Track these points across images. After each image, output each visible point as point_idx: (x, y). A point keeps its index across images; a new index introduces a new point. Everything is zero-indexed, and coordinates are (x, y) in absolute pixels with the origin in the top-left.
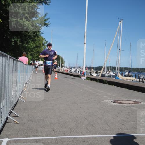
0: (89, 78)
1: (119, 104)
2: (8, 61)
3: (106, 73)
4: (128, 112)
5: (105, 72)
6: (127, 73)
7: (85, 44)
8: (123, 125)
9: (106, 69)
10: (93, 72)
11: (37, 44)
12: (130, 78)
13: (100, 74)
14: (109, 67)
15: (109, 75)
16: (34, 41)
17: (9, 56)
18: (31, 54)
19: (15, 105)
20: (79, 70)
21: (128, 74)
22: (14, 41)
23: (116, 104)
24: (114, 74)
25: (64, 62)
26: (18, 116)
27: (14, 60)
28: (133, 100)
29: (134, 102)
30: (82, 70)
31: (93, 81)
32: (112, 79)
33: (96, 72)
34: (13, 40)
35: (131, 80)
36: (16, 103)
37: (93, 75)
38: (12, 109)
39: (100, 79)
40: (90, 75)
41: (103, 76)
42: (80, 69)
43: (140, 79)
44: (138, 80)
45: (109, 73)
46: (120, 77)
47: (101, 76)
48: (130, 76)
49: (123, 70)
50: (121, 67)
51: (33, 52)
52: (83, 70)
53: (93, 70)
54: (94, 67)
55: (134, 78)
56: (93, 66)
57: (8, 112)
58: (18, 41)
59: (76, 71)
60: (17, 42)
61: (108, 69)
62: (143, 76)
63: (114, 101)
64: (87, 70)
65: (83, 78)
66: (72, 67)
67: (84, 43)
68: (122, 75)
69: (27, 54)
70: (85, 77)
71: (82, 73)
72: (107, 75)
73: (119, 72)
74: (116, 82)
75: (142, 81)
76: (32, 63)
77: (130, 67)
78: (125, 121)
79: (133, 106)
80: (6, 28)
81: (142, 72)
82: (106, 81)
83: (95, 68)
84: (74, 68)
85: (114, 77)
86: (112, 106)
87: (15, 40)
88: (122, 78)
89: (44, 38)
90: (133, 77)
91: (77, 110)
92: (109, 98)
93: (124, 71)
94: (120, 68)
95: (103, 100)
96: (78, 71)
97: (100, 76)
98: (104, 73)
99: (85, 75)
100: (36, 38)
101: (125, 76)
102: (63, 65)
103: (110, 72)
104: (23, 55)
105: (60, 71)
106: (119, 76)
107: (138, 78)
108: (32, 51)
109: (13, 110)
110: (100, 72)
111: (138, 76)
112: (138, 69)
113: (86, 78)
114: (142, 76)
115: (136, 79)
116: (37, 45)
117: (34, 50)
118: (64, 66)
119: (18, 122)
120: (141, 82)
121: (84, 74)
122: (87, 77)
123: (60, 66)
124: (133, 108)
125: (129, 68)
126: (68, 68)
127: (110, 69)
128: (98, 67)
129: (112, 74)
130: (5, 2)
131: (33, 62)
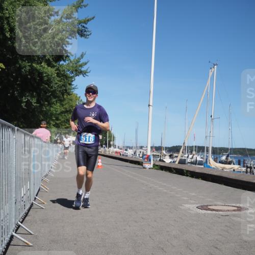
0: (157, 165)
1: (209, 212)
2: (14, 137)
3: (188, 157)
4: (226, 226)
5: (186, 155)
6: (224, 158)
7: (151, 107)
8: (217, 248)
9: (188, 151)
10: (165, 156)
11: (67, 106)
12: (229, 165)
13: (178, 160)
14: (193, 146)
15: (193, 160)
16: (61, 101)
17: (16, 128)
18: (56, 124)
19: (27, 214)
20: (140, 152)
21: (227, 159)
22: (26, 102)
23: (204, 212)
24: (202, 159)
25: (114, 138)
26: (31, 234)
27: (25, 134)
28: (234, 205)
29: (236, 208)
30: (145, 152)
31: (164, 172)
32: (198, 169)
33: (171, 156)
34: (24, 100)
35: (232, 170)
36: (29, 210)
37: (164, 160)
38: (21, 221)
39: (176, 167)
40: (160, 160)
41: (182, 162)
42: (142, 151)
43: (247, 167)
44: (244, 169)
45: (192, 158)
46: (213, 163)
47: (179, 163)
48: (230, 163)
49: (217, 152)
50: (215, 147)
51: (60, 120)
52: (147, 152)
53: (164, 152)
54: (166, 147)
55: (236, 167)
56: (164, 145)
57: (13, 227)
58: (34, 101)
59: (135, 153)
60: (31, 103)
61: (191, 149)
62: (252, 163)
63: (202, 206)
64: (153, 151)
65: (147, 166)
66: (127, 147)
67: (149, 105)
68: (215, 160)
69: (48, 123)
70: (150, 164)
71: (145, 157)
72: (189, 160)
73: (210, 156)
74: (205, 174)
75: (251, 172)
76: (57, 140)
77: (230, 147)
78: (220, 242)
79: (234, 216)
80: (12, 79)
81: (250, 155)
82: (187, 171)
83: (168, 148)
84: (131, 148)
85: (201, 164)
86: (198, 215)
87: (28, 100)
88: (215, 167)
89: (78, 96)
90: (234, 164)
91: (136, 222)
92: (192, 202)
93: (220, 154)
94: (213, 148)
95: (181, 205)
96: (138, 154)
97: (177, 163)
98: (183, 158)
99: (150, 160)
100: (65, 96)
101: (221, 162)
102: (112, 143)
103: (195, 156)
104: (41, 125)
105: (107, 153)
106: (210, 163)
107: (244, 167)
108: (57, 119)
109: (22, 223)
110: (176, 155)
111: (244, 163)
112: (244, 149)
113: (152, 167)
114: (250, 162)
115: (240, 168)
116: (66, 108)
117: (60, 118)
118: (113, 145)
119: (31, 244)
120: (249, 174)
121: (148, 159)
122: (154, 165)
123: (106, 144)
124: (234, 218)
125: (228, 149)
126: (121, 149)
127: (195, 151)
128: (174, 147)
129: (199, 159)
130: (11, 33)
131: (59, 138)
